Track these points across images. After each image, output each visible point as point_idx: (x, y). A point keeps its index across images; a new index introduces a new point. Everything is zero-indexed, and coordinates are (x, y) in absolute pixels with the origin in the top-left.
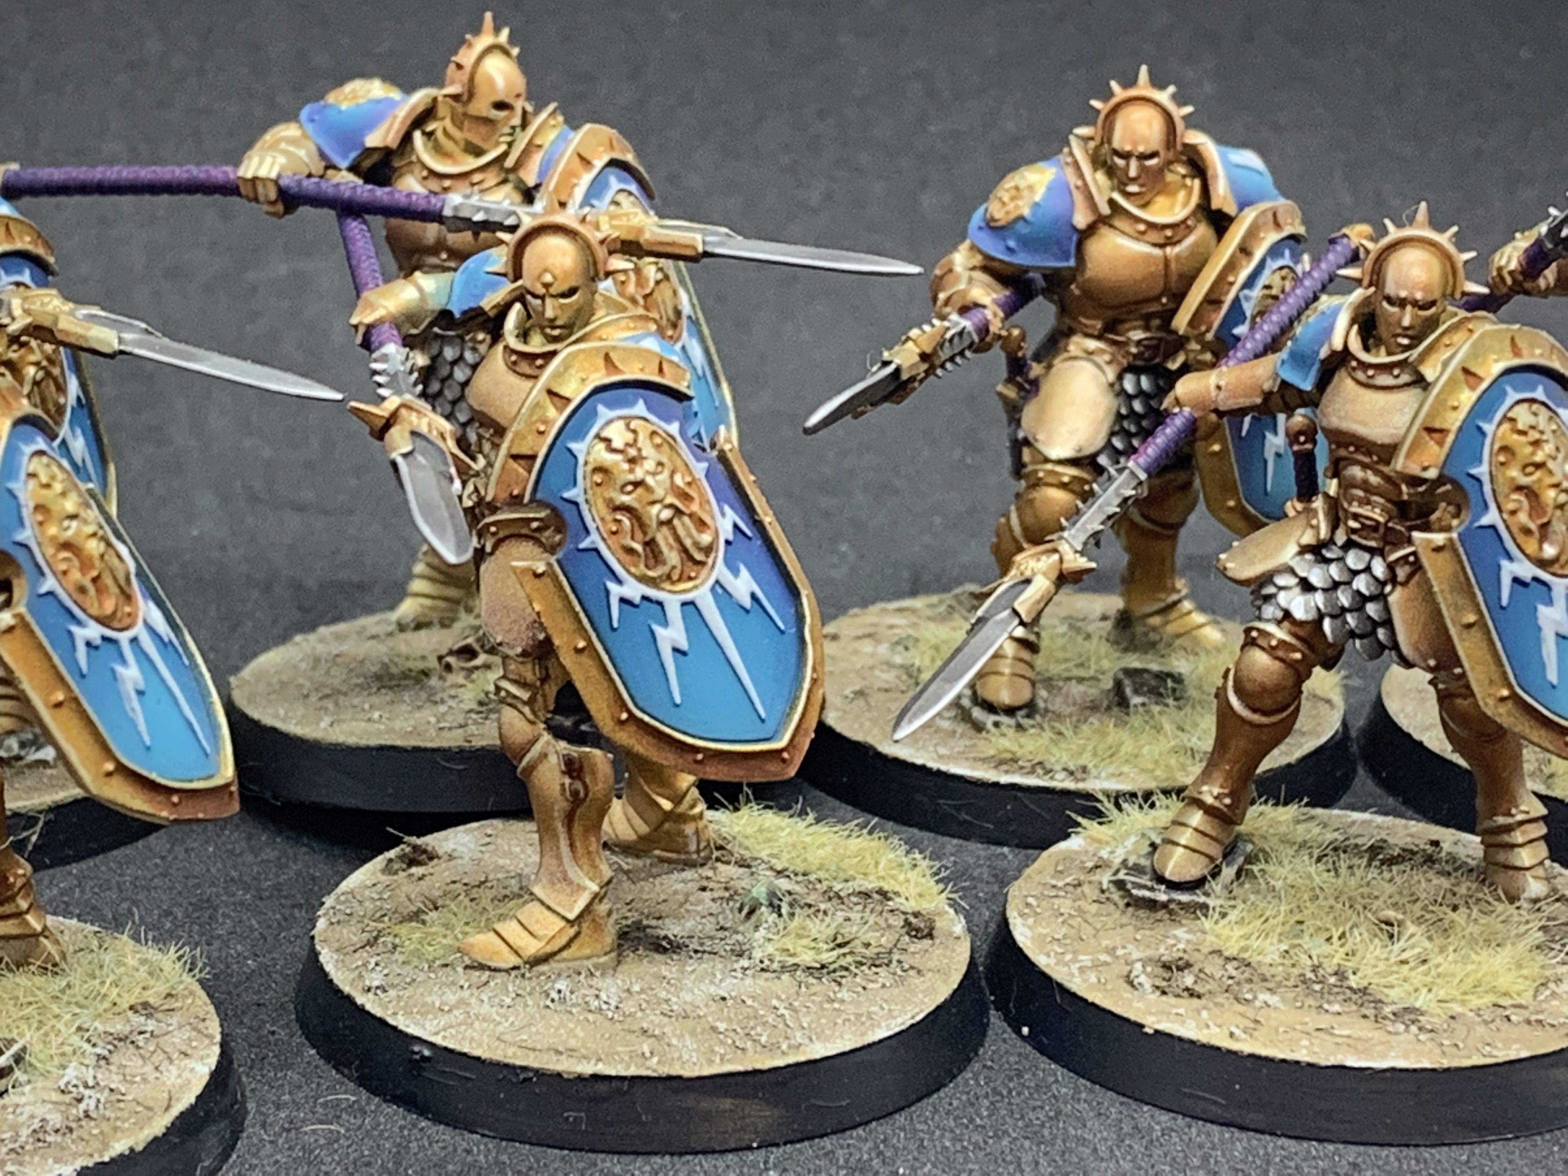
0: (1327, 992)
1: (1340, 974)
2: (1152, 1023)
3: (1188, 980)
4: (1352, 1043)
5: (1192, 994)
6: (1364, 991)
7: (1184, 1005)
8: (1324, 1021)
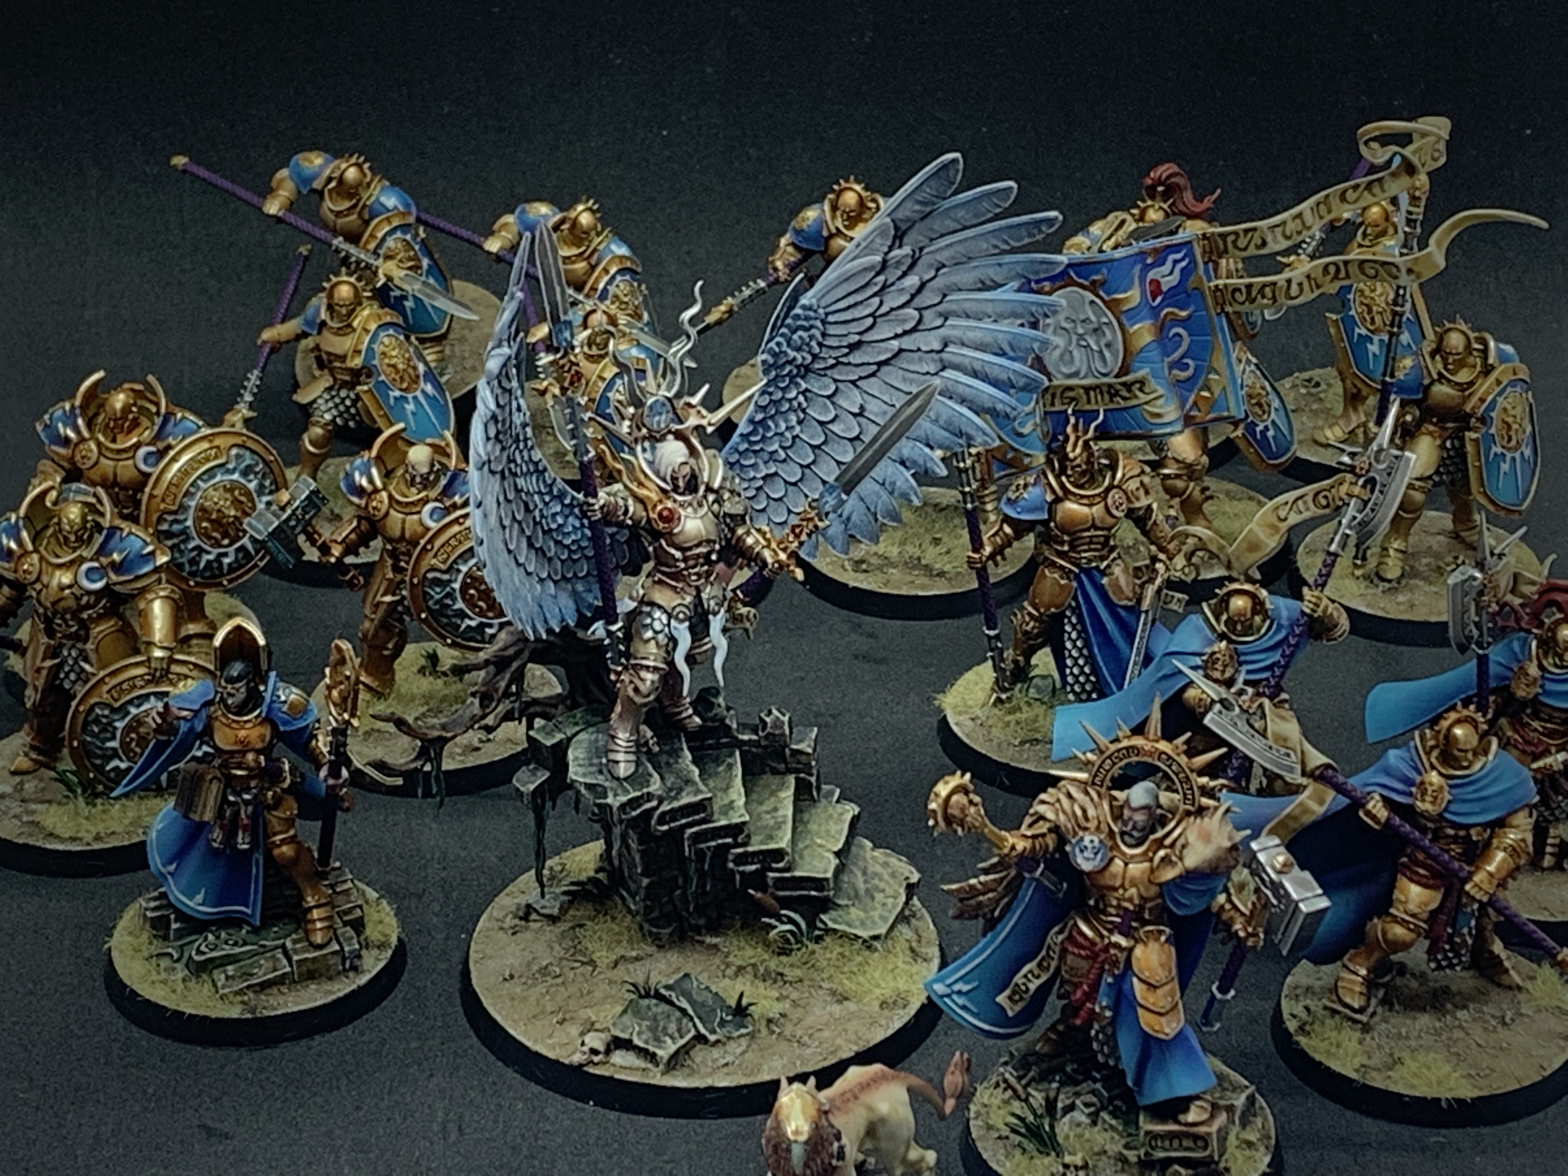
0: (914, 568)
1: (919, 559)
2: (852, 584)
3: (864, 566)
4: (923, 587)
5: (866, 571)
6: (926, 566)
7: (862, 576)
8: (911, 578)
